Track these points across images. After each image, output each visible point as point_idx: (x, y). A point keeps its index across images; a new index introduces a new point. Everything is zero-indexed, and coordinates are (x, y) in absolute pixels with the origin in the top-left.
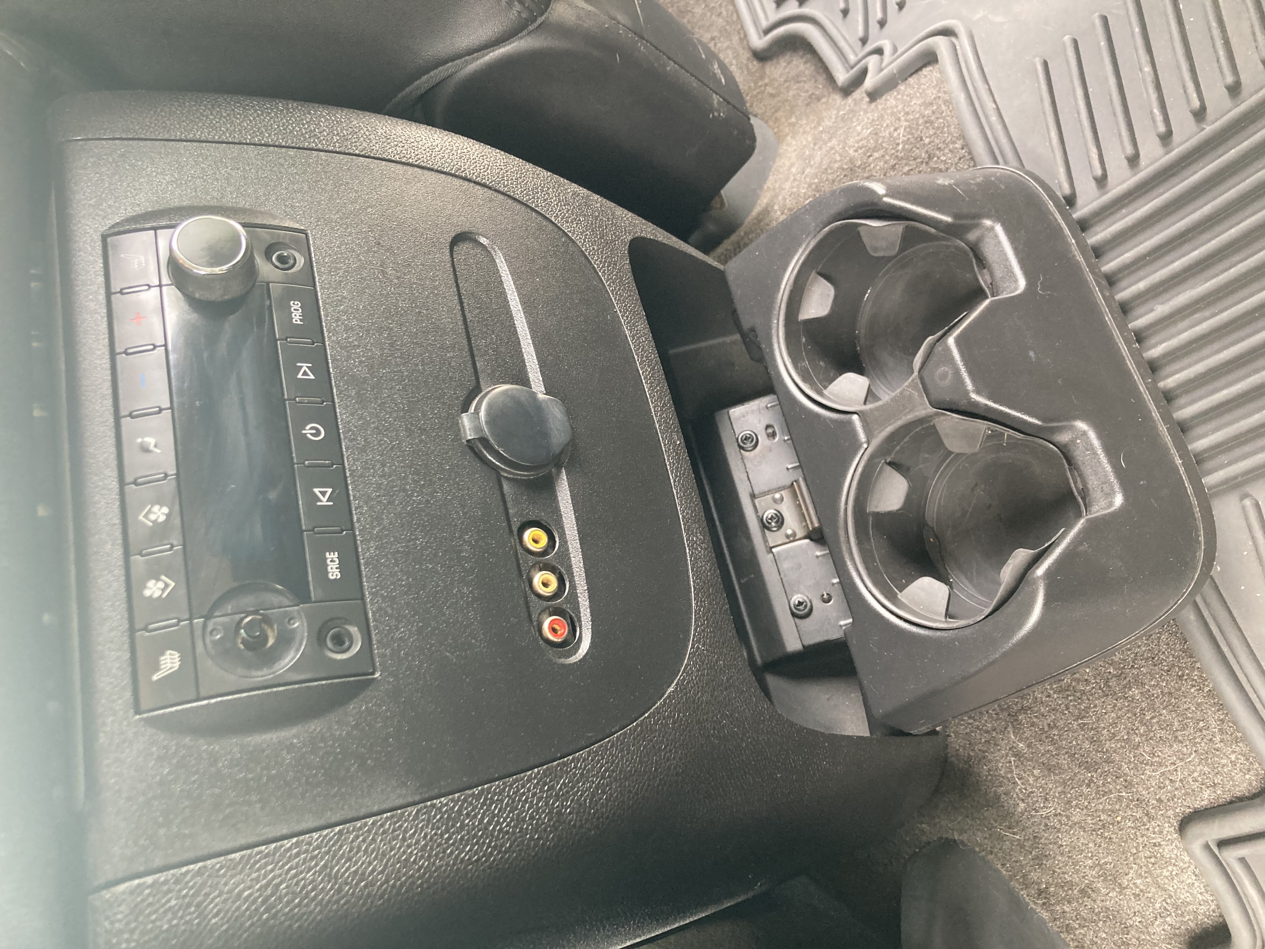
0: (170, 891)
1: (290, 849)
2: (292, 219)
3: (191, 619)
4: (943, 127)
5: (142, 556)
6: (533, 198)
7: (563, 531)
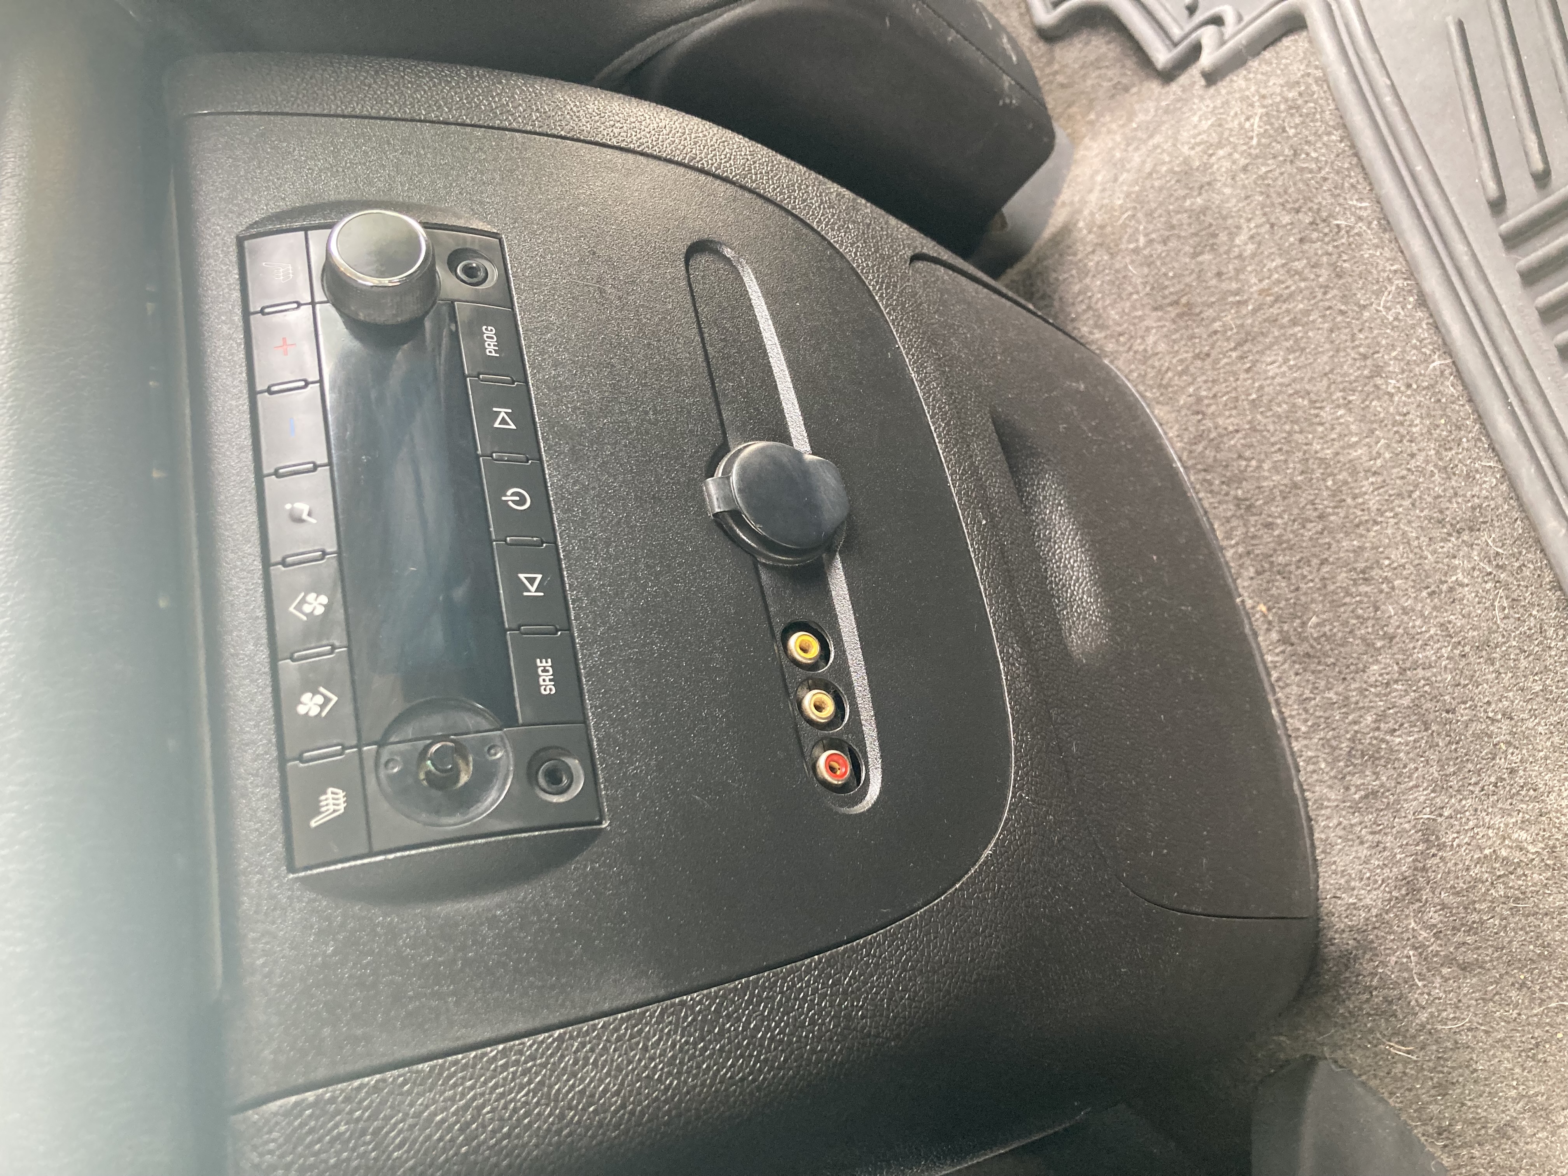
0: (338, 1112)
1: (494, 1059)
2: (483, 219)
3: (359, 746)
4: (1314, 114)
5: (293, 660)
6: (789, 197)
7: (840, 636)
